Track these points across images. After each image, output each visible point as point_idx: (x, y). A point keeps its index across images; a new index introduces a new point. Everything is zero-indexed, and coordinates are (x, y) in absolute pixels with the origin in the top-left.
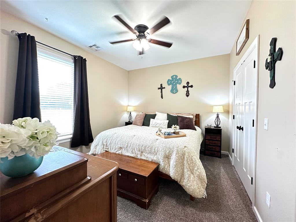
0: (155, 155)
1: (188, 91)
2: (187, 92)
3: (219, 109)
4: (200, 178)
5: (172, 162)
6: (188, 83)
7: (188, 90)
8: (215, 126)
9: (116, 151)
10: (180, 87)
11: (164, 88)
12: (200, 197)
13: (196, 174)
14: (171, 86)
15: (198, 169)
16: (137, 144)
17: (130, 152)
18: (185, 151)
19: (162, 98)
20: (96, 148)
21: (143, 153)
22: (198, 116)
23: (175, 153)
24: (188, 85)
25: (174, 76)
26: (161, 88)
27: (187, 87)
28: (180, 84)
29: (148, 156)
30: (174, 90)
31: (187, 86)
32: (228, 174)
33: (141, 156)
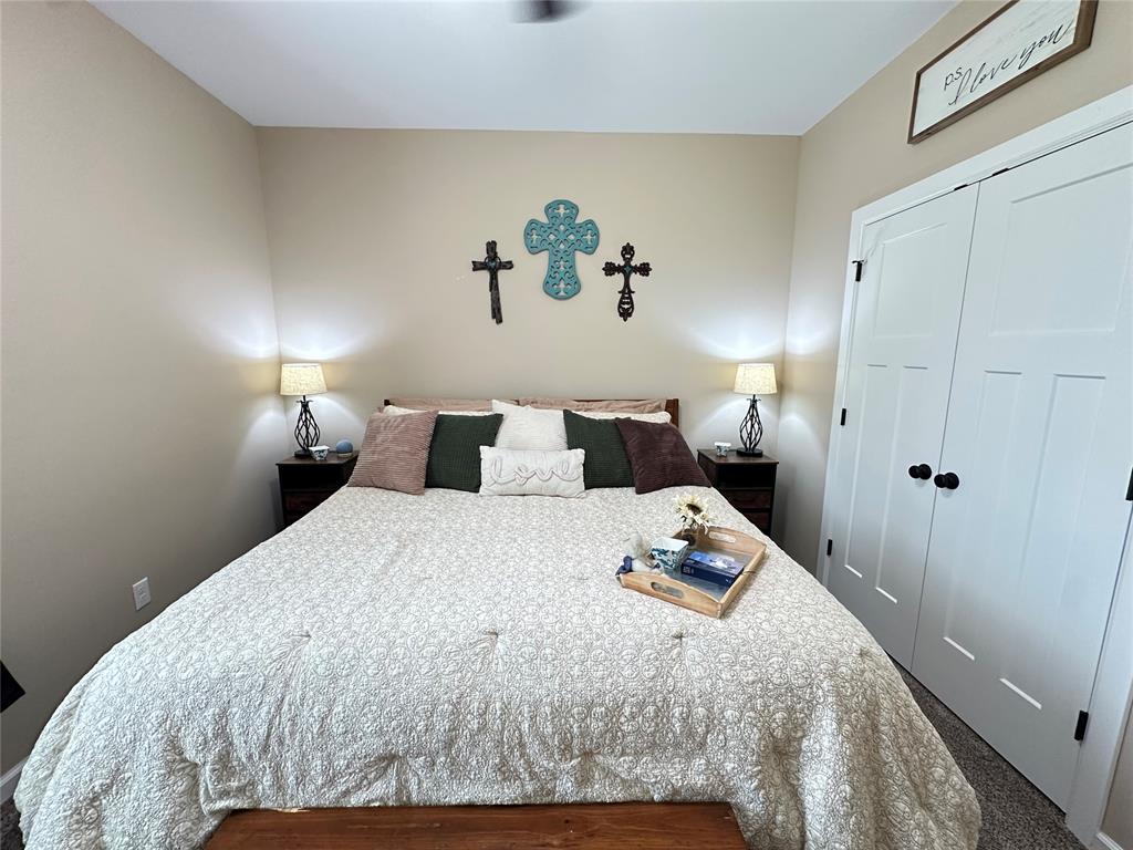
0: (689, 756)
1: (627, 293)
2: (623, 298)
3: (758, 379)
6: (628, 251)
7: (627, 285)
8: (742, 448)
9: (346, 793)
10: (588, 267)
11: (509, 265)
13: (944, 803)
14: (544, 258)
16: (536, 705)
17: (487, 773)
18: (872, 686)
19: (499, 321)
20: (98, 822)
21: (599, 759)
22: (671, 410)
24: (628, 261)
25: (560, 202)
26: (492, 264)
27: (624, 272)
28: (590, 250)
29: (638, 771)
30: (561, 284)
31: (622, 263)
33: (584, 779)
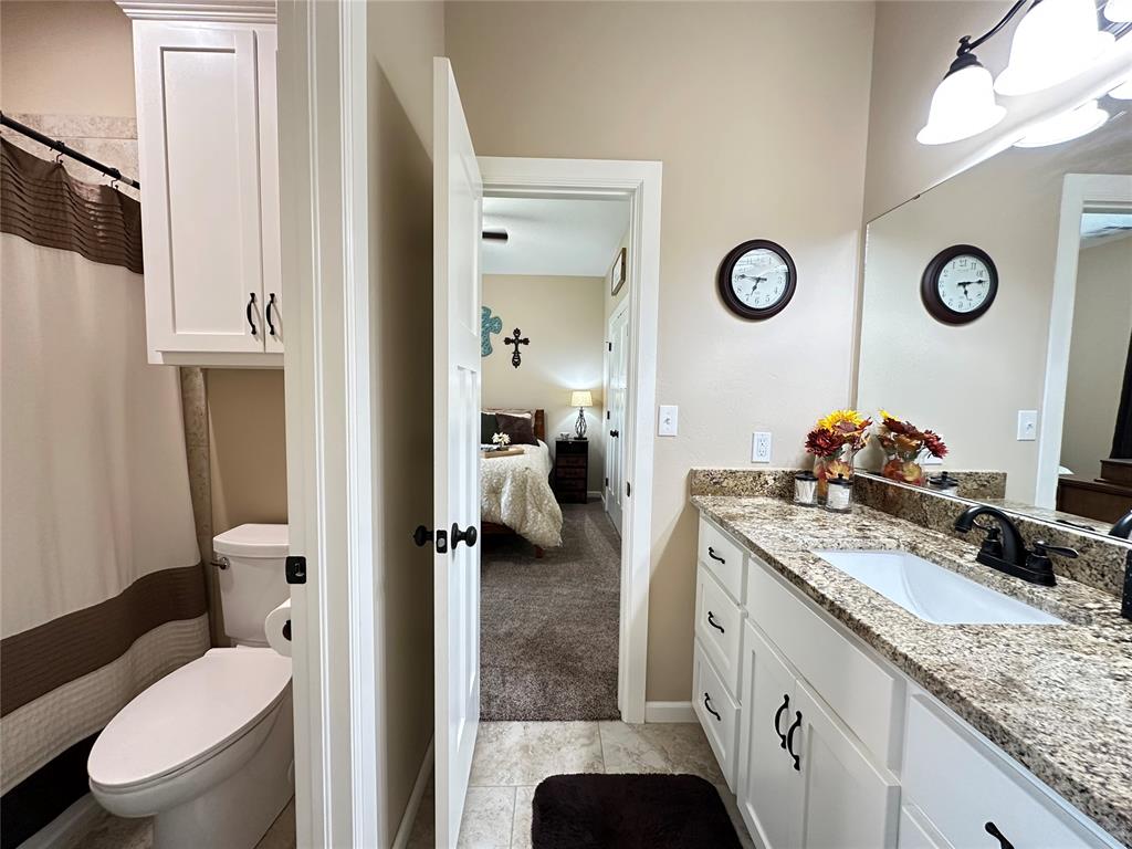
1: (516, 353)
2: (515, 356)
3: (583, 399)
4: (552, 516)
5: (505, 498)
6: (517, 332)
7: (517, 349)
8: (577, 436)
10: (496, 340)
12: (552, 544)
13: (545, 511)
15: (549, 501)
18: (526, 475)
22: (540, 415)
23: (509, 482)
24: (517, 337)
27: (515, 343)
28: (497, 331)
31: (514, 338)
32: (596, 522)
